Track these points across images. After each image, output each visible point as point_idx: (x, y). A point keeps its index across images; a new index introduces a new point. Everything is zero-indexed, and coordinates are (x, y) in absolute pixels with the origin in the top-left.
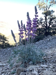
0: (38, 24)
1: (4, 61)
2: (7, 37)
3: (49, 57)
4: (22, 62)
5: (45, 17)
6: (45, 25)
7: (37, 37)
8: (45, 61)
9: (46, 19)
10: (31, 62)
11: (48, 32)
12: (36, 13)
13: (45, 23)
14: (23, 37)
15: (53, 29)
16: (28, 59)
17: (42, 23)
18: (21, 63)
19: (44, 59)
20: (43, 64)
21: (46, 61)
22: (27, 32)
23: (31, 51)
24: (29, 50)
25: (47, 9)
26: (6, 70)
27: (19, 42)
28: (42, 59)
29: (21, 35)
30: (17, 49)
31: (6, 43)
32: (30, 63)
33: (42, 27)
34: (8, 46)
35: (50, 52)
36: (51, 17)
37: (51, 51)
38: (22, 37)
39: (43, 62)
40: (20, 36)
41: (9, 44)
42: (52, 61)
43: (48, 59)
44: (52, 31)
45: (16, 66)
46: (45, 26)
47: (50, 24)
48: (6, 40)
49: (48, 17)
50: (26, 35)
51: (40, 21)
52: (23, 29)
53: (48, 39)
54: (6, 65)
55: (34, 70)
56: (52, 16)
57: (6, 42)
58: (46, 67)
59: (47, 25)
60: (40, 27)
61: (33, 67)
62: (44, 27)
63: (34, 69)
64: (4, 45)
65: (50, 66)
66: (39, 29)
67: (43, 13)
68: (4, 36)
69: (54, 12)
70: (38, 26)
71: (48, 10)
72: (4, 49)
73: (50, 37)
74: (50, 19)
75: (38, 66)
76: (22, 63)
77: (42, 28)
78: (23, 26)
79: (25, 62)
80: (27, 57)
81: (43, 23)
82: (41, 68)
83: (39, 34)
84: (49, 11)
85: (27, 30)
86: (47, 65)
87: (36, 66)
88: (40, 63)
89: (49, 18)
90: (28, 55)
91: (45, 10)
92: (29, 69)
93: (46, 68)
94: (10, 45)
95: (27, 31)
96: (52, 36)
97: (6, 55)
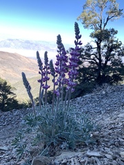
0: (81, 59)
1: (5, 139)
2: (12, 86)
3: (105, 134)
4: (45, 143)
5: (98, 44)
6: (98, 61)
7: (78, 87)
8: (96, 143)
9: (99, 48)
10: (64, 145)
11: (104, 75)
12: (78, 37)
13: (96, 57)
14: (49, 87)
15: (114, 70)
16: (58, 136)
17: (89, 56)
18: (43, 145)
19: (94, 136)
20: (92, 149)
21: (97, 141)
22: (56, 78)
23: (65, 120)
24: (61, 117)
25: (100, 27)
26: (9, 160)
27: (38, 96)
28: (90, 138)
29: (44, 83)
30: (33, 114)
31: (10, 99)
32: (62, 146)
33: (89, 64)
34: (14, 105)
35: (107, 120)
36: (110, 45)
37: (109, 119)
38: (47, 87)
39: (91, 143)
40: (42, 85)
41: (15, 102)
42: (112, 141)
43: (103, 137)
44: (111, 75)
45: (32, 153)
46: (97, 63)
47: (107, 60)
48: (10, 93)
49: (102, 44)
50: (55, 84)
51: (85, 53)
52: (49, 71)
53: (104, 92)
54: (9, 150)
55: (71, 162)
56: (112, 41)
57: (9, 96)
58: (98, 157)
59: (100, 60)
60: (86, 64)
61: (70, 154)
62: (96, 65)
63: (72, 160)
64: (6, 104)
65: (106, 155)
66: (84, 70)
67: (92, 36)
68: (6, 83)
69: (116, 33)
70: (80, 63)
71: (102, 28)
72: (6, 113)
73: (108, 88)
74: (108, 48)
75: (80, 154)
76: (45, 147)
77: (89, 68)
78: (49, 63)
79: (52, 144)
80: (56, 133)
81: (92, 57)
82: (86, 159)
83: (84, 80)
84: (106, 31)
85: (56, 74)
86: (99, 151)
87: (76, 154)
88: (86, 145)
89: (105, 46)
90: (58, 128)
91: (96, 29)
92: (60, 159)
93: (97, 159)
94: (19, 103)
95: (57, 76)
96: (111, 84)
97: (9, 127)
